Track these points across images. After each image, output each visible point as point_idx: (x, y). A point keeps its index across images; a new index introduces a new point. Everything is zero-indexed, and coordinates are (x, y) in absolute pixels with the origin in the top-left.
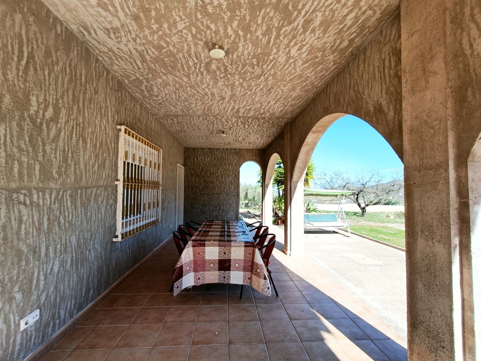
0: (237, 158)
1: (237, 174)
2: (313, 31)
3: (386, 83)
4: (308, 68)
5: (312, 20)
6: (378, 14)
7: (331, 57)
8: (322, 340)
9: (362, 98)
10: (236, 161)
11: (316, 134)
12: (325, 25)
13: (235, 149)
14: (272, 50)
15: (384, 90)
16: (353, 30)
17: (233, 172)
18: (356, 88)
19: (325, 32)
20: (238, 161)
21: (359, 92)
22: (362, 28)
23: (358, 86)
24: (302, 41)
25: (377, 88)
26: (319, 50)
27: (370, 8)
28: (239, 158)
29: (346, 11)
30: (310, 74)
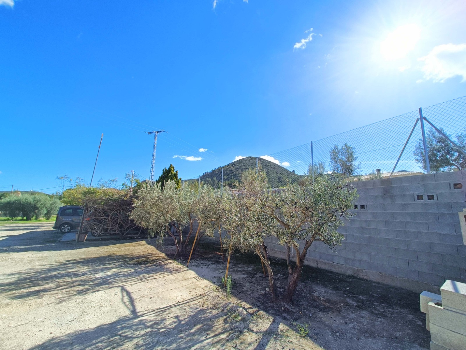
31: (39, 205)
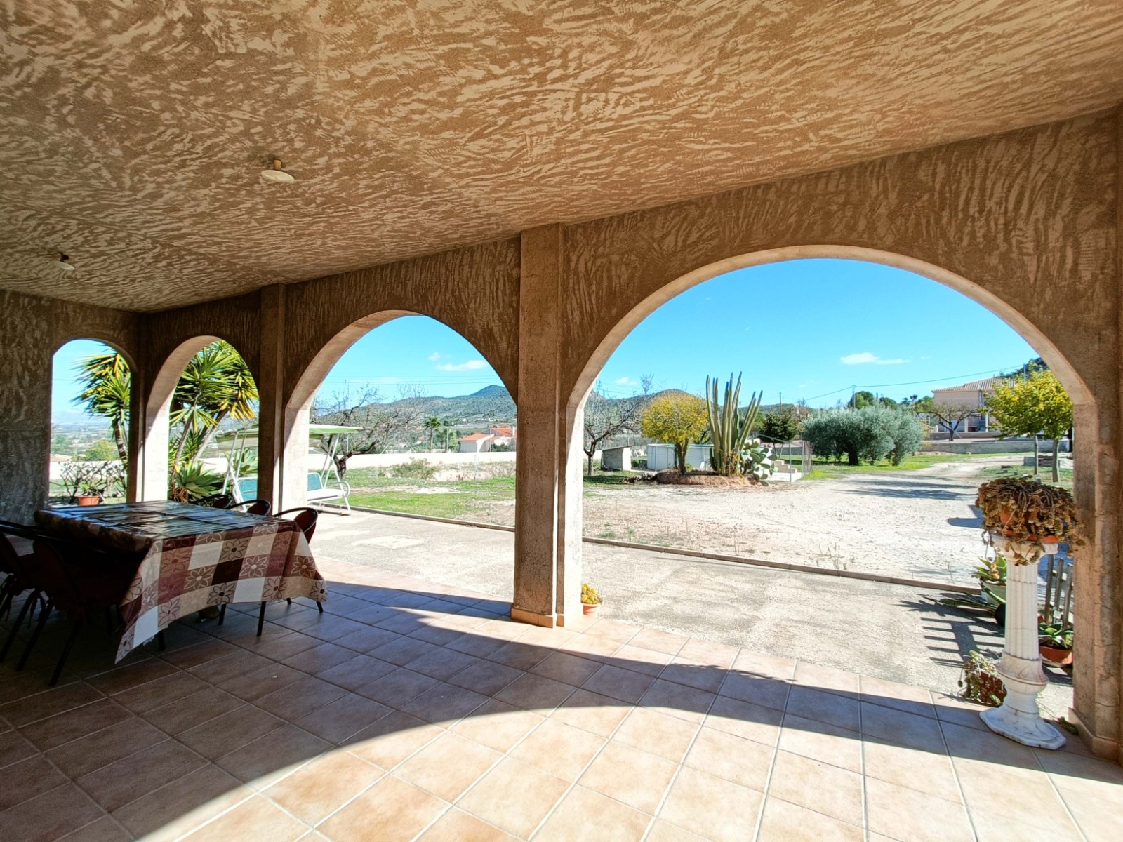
0: (44, 325)
1: (40, 372)
2: (431, 213)
3: (498, 308)
4: (393, 237)
5: (439, 205)
6: (499, 231)
7: (431, 240)
8: (425, 625)
9: (466, 312)
10: (38, 334)
11: (360, 329)
12: (448, 215)
13: (38, 298)
14: (364, 202)
15: (496, 315)
16: (471, 230)
17: (25, 368)
18: (457, 293)
19: (443, 219)
20: (49, 333)
21: (461, 301)
22: (480, 233)
23: (460, 292)
24: (411, 213)
25: (487, 308)
26: (423, 228)
27: (497, 224)
28: (50, 324)
29: (476, 215)
30: (389, 244)
31: (877, 430)
